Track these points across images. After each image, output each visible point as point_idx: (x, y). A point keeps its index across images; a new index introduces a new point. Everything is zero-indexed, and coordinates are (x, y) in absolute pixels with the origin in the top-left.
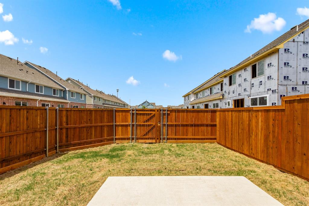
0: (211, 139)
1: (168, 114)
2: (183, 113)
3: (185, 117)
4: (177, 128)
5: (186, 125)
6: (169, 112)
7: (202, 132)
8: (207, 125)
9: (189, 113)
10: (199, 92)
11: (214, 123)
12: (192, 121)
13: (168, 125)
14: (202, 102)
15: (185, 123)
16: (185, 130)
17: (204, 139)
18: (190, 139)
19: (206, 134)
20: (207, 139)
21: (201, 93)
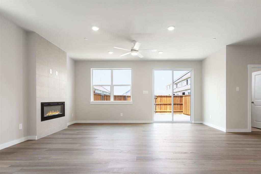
0: (180, 112)
1: (156, 98)
2: (164, 98)
3: (166, 100)
4: (161, 106)
5: (166, 104)
6: (156, 97)
7: (175, 108)
8: (178, 104)
9: (167, 98)
10: (179, 82)
11: (182, 103)
12: (169, 102)
13: (156, 104)
14: (180, 91)
15: (165, 103)
16: (165, 107)
17: (176, 112)
18: (168, 112)
19: (177, 109)
20: (178, 112)
21: (180, 83)
